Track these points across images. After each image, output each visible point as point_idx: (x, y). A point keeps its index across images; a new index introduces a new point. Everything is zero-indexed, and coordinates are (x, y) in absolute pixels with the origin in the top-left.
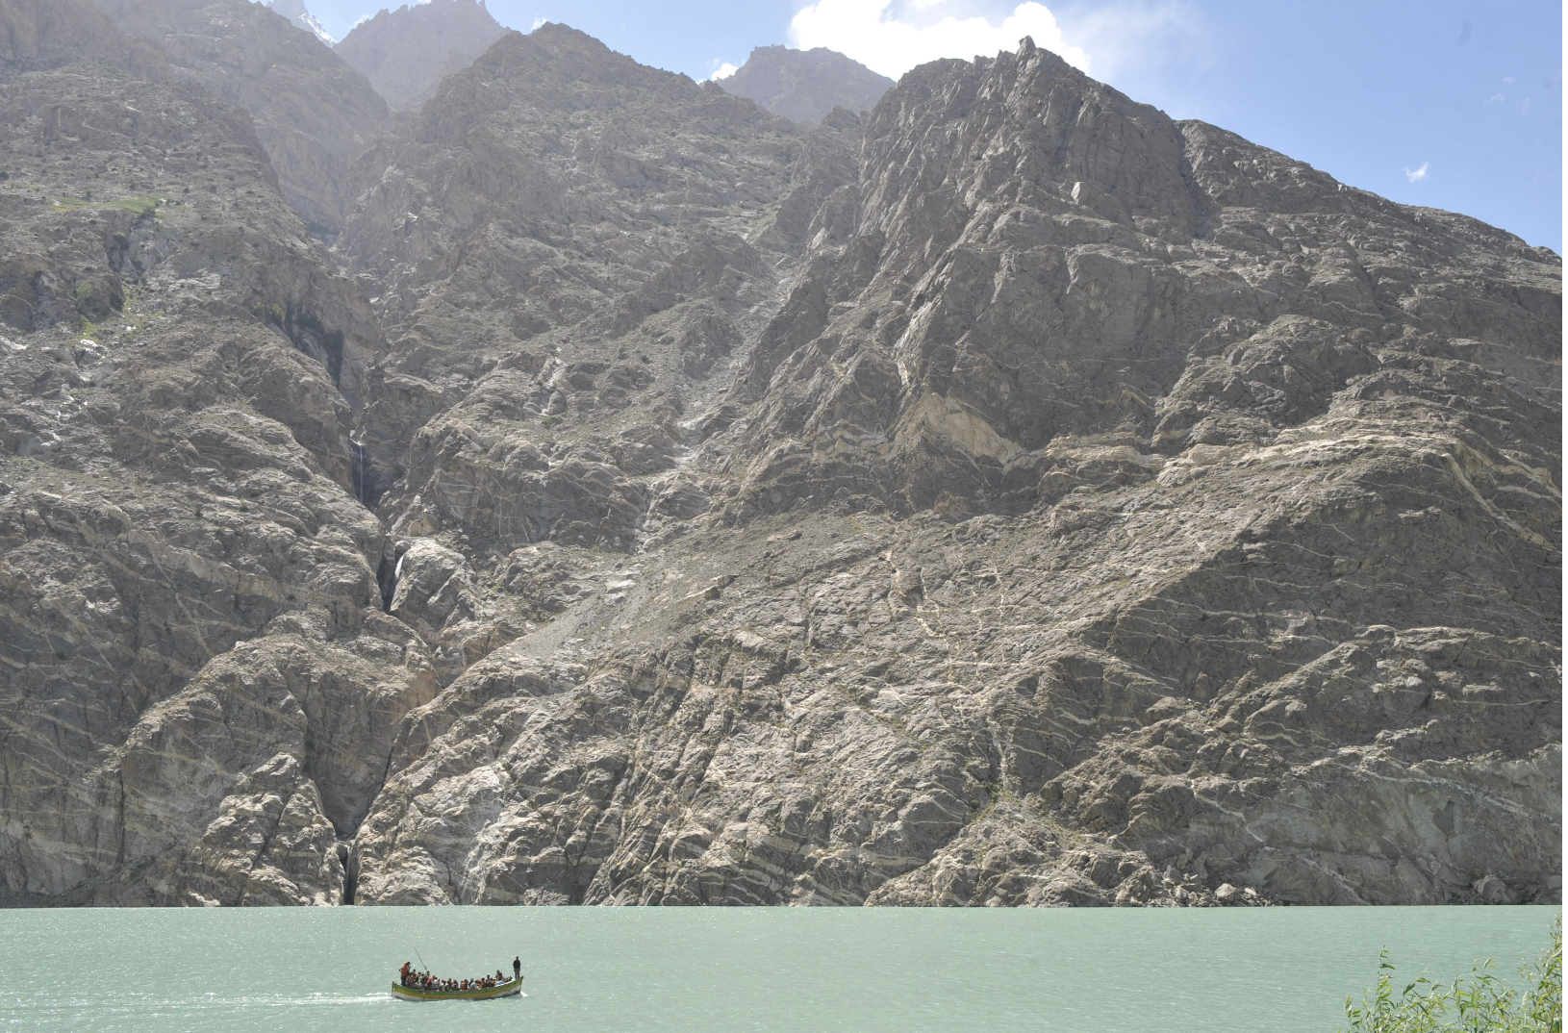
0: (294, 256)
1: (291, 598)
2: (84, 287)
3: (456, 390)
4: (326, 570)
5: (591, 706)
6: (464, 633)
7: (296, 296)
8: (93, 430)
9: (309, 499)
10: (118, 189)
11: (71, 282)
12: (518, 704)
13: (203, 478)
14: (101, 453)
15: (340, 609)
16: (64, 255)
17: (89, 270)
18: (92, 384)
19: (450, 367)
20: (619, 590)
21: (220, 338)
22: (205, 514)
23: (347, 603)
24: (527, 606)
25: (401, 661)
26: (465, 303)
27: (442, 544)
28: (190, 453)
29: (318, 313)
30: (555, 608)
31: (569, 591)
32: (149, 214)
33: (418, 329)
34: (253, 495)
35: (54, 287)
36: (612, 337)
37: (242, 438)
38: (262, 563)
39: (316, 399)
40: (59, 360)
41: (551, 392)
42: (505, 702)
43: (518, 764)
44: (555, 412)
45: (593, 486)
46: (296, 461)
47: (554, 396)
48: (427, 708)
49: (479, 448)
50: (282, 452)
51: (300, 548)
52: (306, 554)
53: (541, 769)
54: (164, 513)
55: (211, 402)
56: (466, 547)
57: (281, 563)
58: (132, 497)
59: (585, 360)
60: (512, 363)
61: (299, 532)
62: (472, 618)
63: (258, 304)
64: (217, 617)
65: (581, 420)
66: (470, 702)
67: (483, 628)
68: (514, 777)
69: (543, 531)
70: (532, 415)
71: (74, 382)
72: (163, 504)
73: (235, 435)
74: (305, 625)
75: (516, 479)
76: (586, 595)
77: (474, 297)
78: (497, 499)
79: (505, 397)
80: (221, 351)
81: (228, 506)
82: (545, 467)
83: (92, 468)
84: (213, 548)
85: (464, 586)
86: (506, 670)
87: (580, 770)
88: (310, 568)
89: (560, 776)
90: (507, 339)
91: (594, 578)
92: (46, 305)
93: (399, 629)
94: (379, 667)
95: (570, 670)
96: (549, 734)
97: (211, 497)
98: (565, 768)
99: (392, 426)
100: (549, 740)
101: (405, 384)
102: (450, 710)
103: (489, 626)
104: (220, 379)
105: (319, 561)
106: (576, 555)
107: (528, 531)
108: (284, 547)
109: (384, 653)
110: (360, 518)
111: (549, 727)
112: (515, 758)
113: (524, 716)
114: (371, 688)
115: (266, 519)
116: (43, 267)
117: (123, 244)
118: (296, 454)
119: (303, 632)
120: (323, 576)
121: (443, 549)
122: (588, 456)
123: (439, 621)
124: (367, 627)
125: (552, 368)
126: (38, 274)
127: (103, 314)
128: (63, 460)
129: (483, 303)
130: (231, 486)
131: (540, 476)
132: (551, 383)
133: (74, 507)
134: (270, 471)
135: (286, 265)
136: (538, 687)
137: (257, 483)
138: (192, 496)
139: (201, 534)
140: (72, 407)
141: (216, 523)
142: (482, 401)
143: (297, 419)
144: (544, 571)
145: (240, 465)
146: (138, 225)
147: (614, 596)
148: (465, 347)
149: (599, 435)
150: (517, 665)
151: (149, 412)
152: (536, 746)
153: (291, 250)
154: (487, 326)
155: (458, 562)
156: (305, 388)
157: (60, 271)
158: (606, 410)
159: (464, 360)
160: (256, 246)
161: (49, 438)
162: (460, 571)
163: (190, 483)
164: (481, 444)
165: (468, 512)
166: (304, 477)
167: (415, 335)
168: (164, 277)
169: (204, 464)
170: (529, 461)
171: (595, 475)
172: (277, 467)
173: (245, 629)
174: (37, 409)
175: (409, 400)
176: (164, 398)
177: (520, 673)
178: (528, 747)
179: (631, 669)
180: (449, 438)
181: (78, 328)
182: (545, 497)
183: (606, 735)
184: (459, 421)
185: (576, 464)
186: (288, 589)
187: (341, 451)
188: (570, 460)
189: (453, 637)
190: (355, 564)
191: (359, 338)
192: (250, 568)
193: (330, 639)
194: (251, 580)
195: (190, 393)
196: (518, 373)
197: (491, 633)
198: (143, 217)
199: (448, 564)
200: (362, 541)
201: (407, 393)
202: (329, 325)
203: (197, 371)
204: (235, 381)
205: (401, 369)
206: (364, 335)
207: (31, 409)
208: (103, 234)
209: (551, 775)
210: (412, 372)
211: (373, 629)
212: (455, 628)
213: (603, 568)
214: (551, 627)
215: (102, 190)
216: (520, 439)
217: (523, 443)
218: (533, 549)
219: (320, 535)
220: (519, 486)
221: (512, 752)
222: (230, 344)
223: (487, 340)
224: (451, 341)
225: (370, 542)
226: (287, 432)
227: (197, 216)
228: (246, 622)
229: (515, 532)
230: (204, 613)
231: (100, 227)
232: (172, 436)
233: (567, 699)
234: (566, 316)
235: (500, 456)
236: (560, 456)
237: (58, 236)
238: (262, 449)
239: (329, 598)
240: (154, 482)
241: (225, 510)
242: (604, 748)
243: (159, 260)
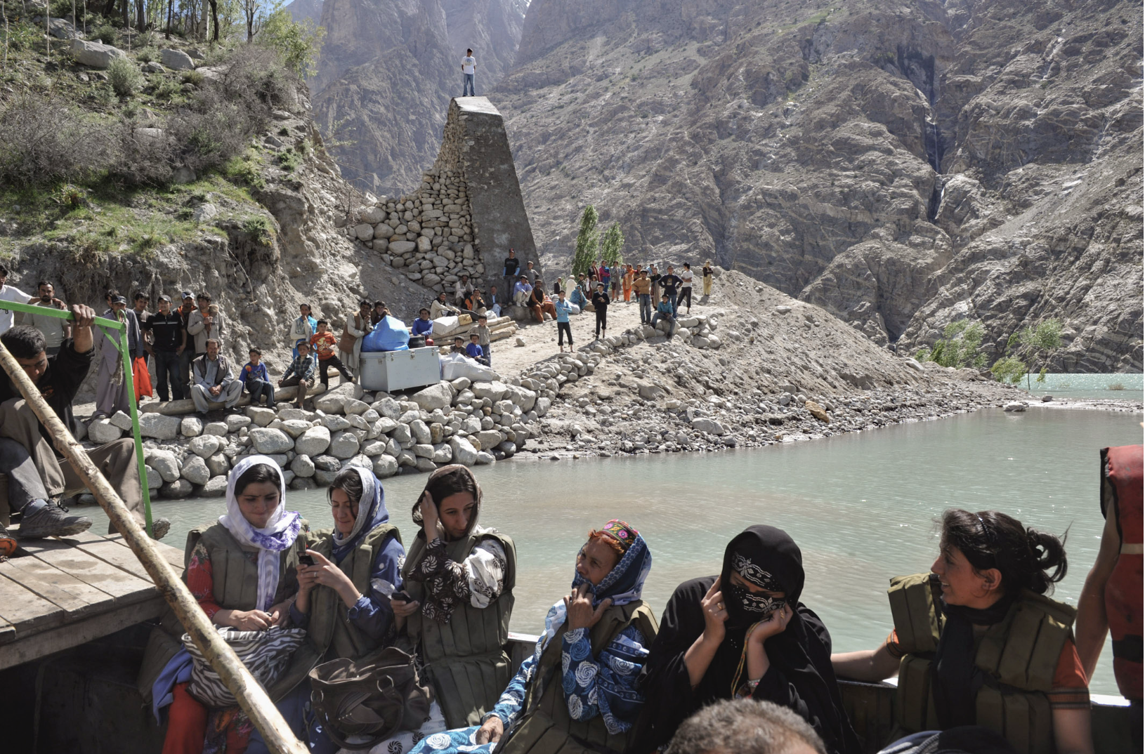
0: (901, 19)
1: (877, 220)
2: (789, 74)
3: (991, 77)
4: (896, 202)
5: (1025, 263)
6: (971, 227)
7: (905, 43)
8: (789, 150)
9: (891, 164)
10: (812, 11)
11: (781, 73)
12: (985, 265)
13: (837, 163)
14: (792, 160)
15: (902, 223)
16: (781, 59)
17: (791, 64)
18: (791, 125)
19: (989, 63)
20: (1070, 187)
21: (853, 83)
22: (836, 183)
23: (905, 219)
24: (1010, 206)
25: (932, 247)
26: (1006, 16)
27: (966, 176)
28: (832, 152)
29: (919, 49)
30: (1026, 205)
31: (1036, 193)
32: (823, 21)
33: (970, 43)
34: (860, 168)
35: (775, 78)
36: (1104, 11)
37: (858, 137)
38: (862, 204)
39: (901, 105)
40: (776, 116)
41: (1050, 63)
42: (979, 265)
43: (979, 298)
44: (1051, 76)
45: (1065, 122)
46: (887, 145)
47: (1052, 65)
48: (939, 272)
49: (994, 112)
50: (880, 140)
51: (883, 193)
52: (885, 196)
53: (990, 301)
54: (816, 186)
55: (845, 120)
56: (982, 175)
57: (872, 203)
58: (802, 181)
59: (1081, 34)
60: (1030, 49)
61: (882, 184)
62: (977, 217)
63: (879, 54)
64: (840, 235)
65: (1068, 78)
66: (961, 266)
67: (981, 222)
68: (975, 306)
69: (1030, 157)
70: (1035, 82)
71: (783, 126)
72: (816, 182)
73: (854, 136)
74: (882, 234)
75: (1014, 127)
76: (1047, 194)
77: (1012, 10)
78: (1003, 143)
79: (1016, 75)
80: (852, 91)
81: (848, 177)
82: (1036, 115)
83: (789, 169)
84: (839, 201)
85: (975, 199)
86: (982, 247)
87: (1011, 300)
88: (887, 202)
89: (1000, 304)
90: (1030, 33)
91: (1056, 183)
92: (773, 89)
93: (932, 229)
94: (919, 252)
95: (1022, 243)
96: (997, 281)
97: (840, 173)
98: (1003, 299)
99: (953, 108)
100: (997, 285)
101: (958, 81)
102: (950, 272)
103: (985, 221)
104: (850, 107)
105: (892, 198)
106: (1048, 169)
107: (1021, 158)
108: (874, 194)
109: (923, 243)
110: (919, 169)
111: (998, 277)
112: (978, 295)
113: (988, 272)
114: (913, 263)
115: (866, 180)
116: (769, 69)
117: (810, 43)
118: (887, 140)
119: (880, 238)
120: (894, 206)
121: (967, 179)
122: (1064, 103)
123: (960, 221)
124: (916, 231)
125: (1054, 46)
126: (768, 74)
127: (799, 85)
128: (776, 168)
129: (1018, 12)
130: (851, 166)
131: (1029, 123)
132: (1051, 57)
133: (777, 191)
134: (870, 153)
135: (896, 26)
136: (999, 254)
137: (863, 161)
138: (830, 175)
139: (833, 194)
140: (781, 140)
141: (841, 187)
142: (1002, 81)
143: (891, 119)
144: (1023, 183)
145: (855, 153)
146: (816, 30)
147: (1066, 192)
148: (1000, 46)
149: (1077, 86)
150: (989, 243)
151: (813, 134)
152: (988, 288)
153: (899, 16)
154: (1018, 27)
155: (974, 185)
156: (895, 100)
157: (778, 69)
158: (1086, 67)
159: (998, 55)
160: (878, 20)
161: (771, 158)
162: (975, 190)
163: (829, 167)
164: (996, 110)
165: (987, 154)
166: (889, 152)
167: (968, 48)
168: (830, 55)
169: (838, 156)
170: (1025, 113)
171: (1067, 115)
172: (875, 149)
173: (853, 240)
174: (766, 145)
175: (961, 91)
176: (821, 125)
177: (989, 247)
178: (986, 290)
179: (1052, 238)
180: (977, 110)
181: (785, 99)
182: (1032, 136)
183: (1032, 280)
184: (983, 99)
185: (1055, 110)
186: (875, 216)
187: (915, 132)
188: (1052, 108)
189: (966, 230)
190: (911, 197)
191: (943, 57)
192: (856, 208)
193: (895, 240)
194: (857, 214)
195: (834, 119)
196: (1032, 55)
197: (985, 225)
198: (820, 24)
199: (968, 187)
200: (918, 183)
201: (960, 86)
202: (926, 54)
203: (838, 106)
204: (859, 105)
205: (957, 73)
206: (946, 54)
207: (763, 145)
208: (800, 41)
209: (995, 303)
210: (964, 73)
211: (918, 231)
212: (967, 225)
213: (1065, 174)
214: (1020, 216)
215: (803, 14)
216: (1021, 100)
217: (1021, 103)
218: (1020, 170)
219: (895, 184)
220: (1017, 131)
221: (977, 292)
222: (857, 85)
223: (1018, 36)
224: (992, 45)
225: (923, 182)
226: (884, 128)
227: (848, 13)
228: (854, 236)
229: (1013, 160)
230: (834, 234)
231: (798, 38)
232: (823, 144)
233: (1015, 260)
234: (1075, 5)
235: (1006, 115)
236: (1046, 107)
237: (779, 49)
238: (868, 141)
239: (895, 218)
240: (814, 171)
241: (846, 179)
242: (1029, 286)
243: (828, 46)
